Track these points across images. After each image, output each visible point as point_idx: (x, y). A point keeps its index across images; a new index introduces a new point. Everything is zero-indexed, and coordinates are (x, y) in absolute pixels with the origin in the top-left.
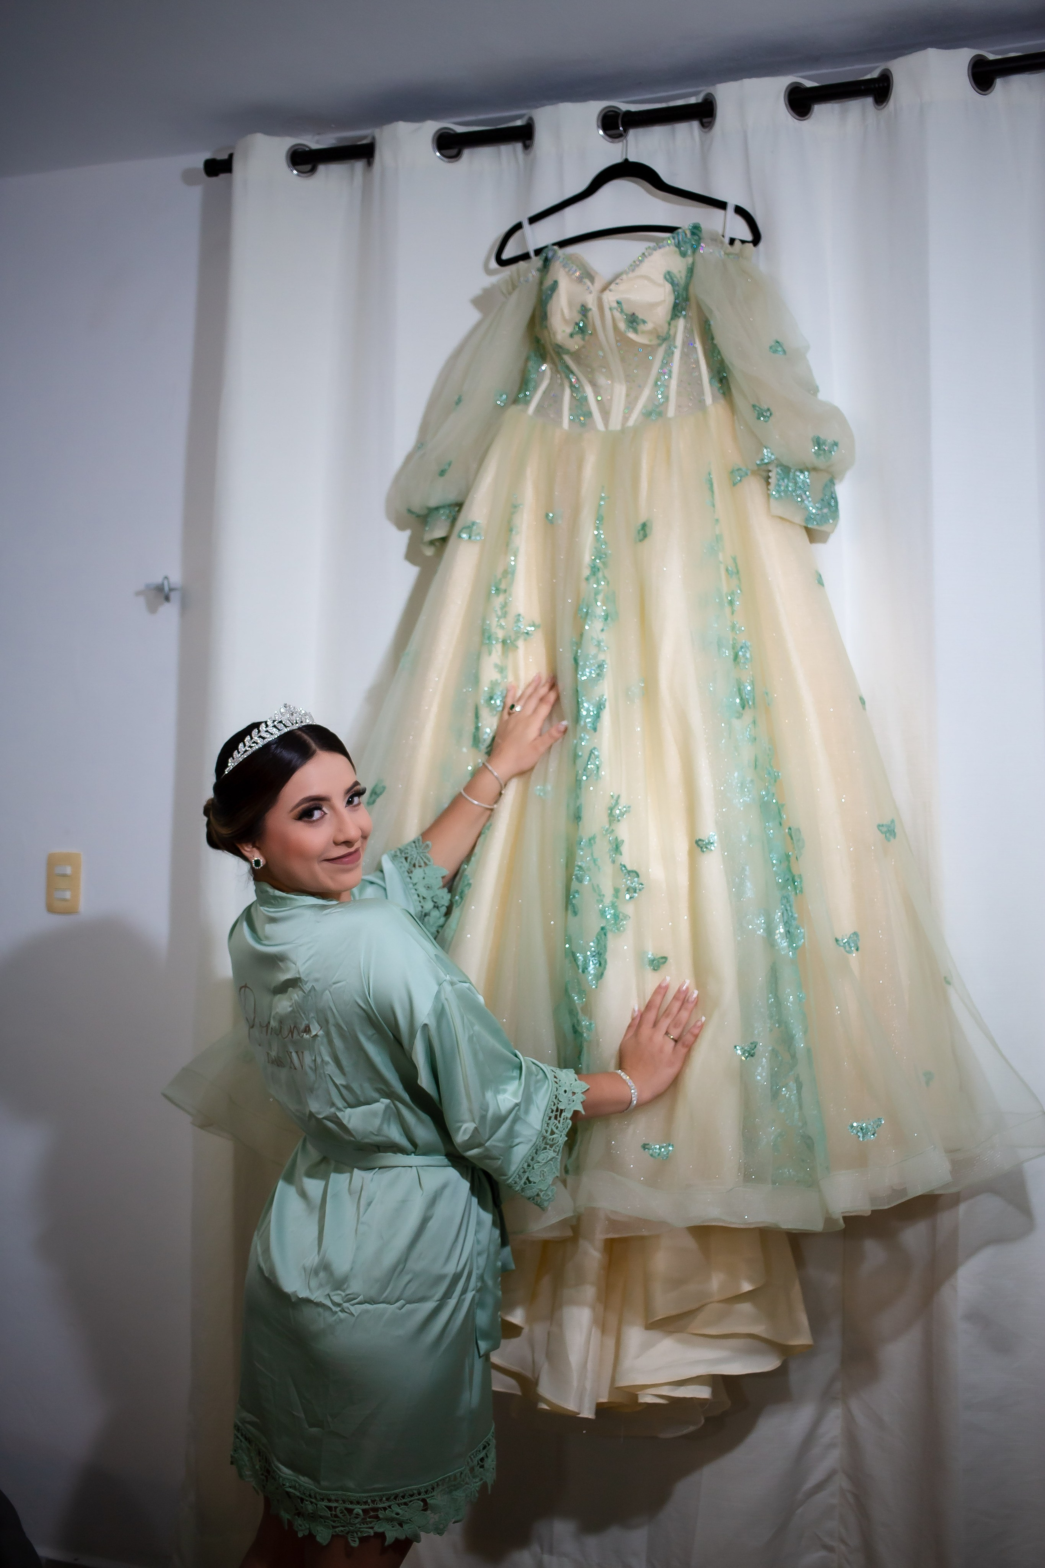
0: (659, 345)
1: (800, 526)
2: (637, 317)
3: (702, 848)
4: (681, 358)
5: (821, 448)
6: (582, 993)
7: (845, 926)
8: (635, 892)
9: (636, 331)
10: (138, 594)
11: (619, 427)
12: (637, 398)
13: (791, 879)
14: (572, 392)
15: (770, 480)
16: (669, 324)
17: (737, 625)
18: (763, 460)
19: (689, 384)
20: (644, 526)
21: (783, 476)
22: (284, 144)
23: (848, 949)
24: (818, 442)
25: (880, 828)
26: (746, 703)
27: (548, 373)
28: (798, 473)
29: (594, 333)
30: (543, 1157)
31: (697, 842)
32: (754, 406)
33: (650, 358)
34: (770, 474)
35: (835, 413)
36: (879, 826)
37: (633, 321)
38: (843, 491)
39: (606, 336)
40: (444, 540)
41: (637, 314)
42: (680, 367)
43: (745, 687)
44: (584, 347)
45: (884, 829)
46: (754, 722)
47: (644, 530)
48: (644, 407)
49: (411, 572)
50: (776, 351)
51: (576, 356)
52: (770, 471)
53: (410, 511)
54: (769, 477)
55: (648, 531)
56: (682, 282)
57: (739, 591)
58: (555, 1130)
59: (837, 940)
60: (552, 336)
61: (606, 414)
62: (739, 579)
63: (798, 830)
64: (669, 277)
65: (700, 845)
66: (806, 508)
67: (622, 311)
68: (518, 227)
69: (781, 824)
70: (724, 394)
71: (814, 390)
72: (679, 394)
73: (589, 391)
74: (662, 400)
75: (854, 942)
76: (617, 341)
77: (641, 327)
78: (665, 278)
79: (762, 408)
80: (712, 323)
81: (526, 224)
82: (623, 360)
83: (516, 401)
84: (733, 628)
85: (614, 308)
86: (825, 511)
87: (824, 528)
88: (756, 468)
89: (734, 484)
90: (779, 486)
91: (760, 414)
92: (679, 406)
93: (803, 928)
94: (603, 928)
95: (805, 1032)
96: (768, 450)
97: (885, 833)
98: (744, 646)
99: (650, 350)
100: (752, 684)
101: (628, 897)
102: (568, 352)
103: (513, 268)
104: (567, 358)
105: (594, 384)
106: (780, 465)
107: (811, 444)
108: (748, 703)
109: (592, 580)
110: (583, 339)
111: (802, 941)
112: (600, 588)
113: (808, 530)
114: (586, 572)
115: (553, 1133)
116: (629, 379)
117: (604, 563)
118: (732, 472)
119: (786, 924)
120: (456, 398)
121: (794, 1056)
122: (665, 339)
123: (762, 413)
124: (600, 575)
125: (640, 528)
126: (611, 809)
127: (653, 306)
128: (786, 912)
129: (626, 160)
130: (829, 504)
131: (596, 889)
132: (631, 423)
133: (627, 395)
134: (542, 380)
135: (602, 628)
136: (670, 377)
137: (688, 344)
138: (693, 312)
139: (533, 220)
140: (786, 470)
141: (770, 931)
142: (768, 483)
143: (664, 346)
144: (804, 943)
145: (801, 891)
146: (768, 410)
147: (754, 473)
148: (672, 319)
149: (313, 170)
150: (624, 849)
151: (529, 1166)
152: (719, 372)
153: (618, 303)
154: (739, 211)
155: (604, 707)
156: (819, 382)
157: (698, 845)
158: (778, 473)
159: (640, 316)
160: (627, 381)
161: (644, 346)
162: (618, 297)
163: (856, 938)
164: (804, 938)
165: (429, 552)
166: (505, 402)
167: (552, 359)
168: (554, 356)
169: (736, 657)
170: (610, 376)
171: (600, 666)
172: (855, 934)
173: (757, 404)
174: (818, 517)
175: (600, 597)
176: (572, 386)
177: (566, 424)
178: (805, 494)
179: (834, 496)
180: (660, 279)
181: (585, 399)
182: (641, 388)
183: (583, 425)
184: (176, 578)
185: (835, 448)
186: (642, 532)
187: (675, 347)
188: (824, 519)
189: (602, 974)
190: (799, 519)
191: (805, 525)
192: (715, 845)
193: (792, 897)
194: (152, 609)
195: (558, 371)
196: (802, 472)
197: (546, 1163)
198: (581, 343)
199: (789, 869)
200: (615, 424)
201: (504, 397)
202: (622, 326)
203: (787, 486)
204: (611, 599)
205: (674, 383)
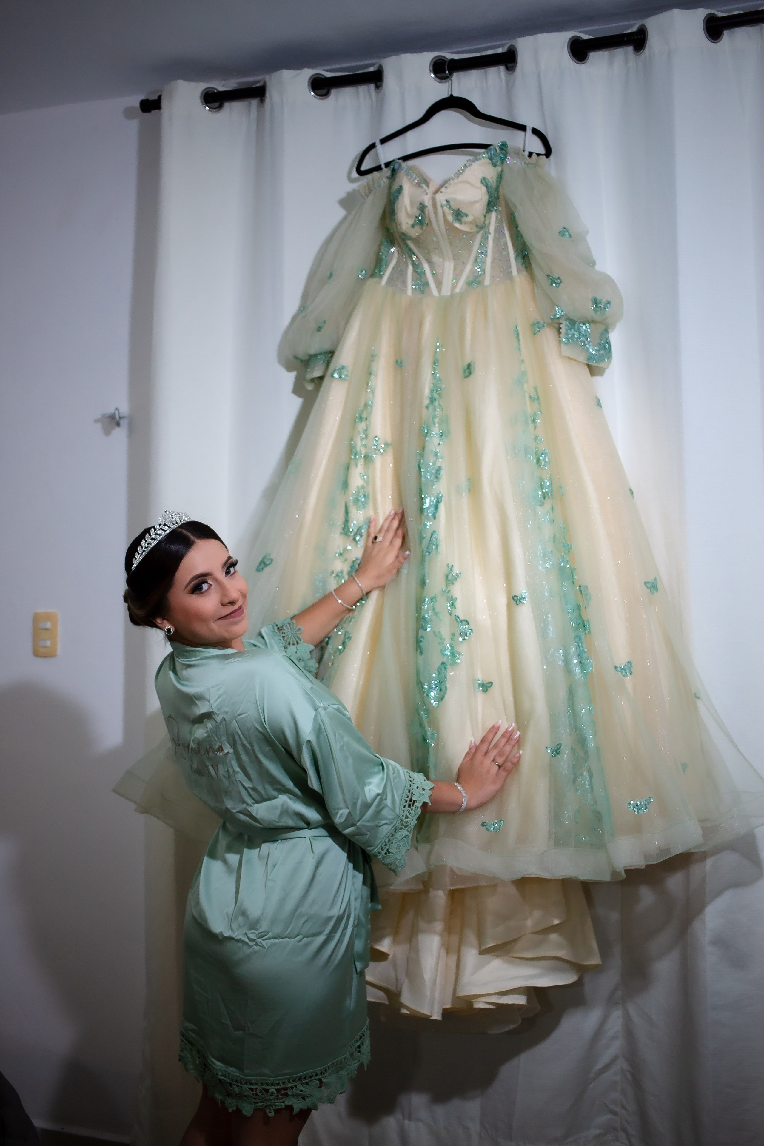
0: (478, 232)
1: (584, 363)
2: (461, 211)
3: (516, 602)
4: (494, 241)
5: (598, 306)
6: (427, 711)
7: (622, 657)
8: (466, 636)
9: (460, 222)
10: (96, 421)
11: (449, 293)
12: (462, 271)
13: (581, 623)
14: (414, 267)
15: (561, 330)
16: (485, 216)
17: (539, 438)
18: (555, 315)
19: (500, 260)
20: (469, 366)
21: (570, 327)
22: (199, 88)
23: (624, 673)
24: (596, 302)
25: (647, 584)
26: (546, 494)
27: (396, 254)
28: (581, 325)
29: (430, 224)
31: (513, 598)
32: (548, 276)
33: (471, 242)
34: (561, 326)
35: (608, 280)
36: (646, 583)
37: (458, 214)
38: (615, 337)
39: (438, 226)
40: (321, 378)
41: (461, 209)
42: (493, 249)
43: (545, 483)
44: (422, 234)
45: (649, 585)
46: (552, 508)
47: (469, 370)
48: (467, 278)
49: (297, 402)
50: (563, 235)
51: (417, 241)
52: (561, 324)
53: (295, 357)
54: (560, 328)
55: (472, 370)
56: (494, 186)
57: (539, 413)
59: (616, 667)
60: (398, 227)
61: (439, 284)
62: (539, 404)
63: (586, 587)
64: (484, 182)
65: (515, 600)
66: (587, 350)
67: (450, 207)
68: (373, 146)
69: (573, 583)
70: (526, 267)
71: (593, 264)
72: (492, 268)
74: (480, 273)
75: (628, 669)
76: (447, 230)
77: (465, 219)
78: (481, 182)
79: (554, 277)
80: (516, 214)
81: (378, 144)
82: (451, 244)
83: (372, 275)
84: (536, 439)
85: (444, 205)
86: (602, 352)
87: (601, 365)
88: (550, 321)
89: (535, 334)
90: (568, 334)
91: (553, 281)
92: (493, 277)
93: (592, 659)
94: (443, 663)
95: (595, 735)
96: (559, 308)
97: (650, 588)
98: (544, 452)
99: (471, 236)
100: (551, 480)
101: (461, 639)
102: (410, 238)
103: (369, 177)
104: (409, 243)
105: (430, 262)
106: (568, 319)
107: (590, 303)
108: (548, 495)
109: (431, 408)
110: (422, 229)
111: (591, 668)
112: (437, 413)
113: (589, 367)
114: (426, 402)
116: (456, 257)
117: (439, 395)
118: (533, 324)
119: (579, 656)
120: (328, 274)
121: (586, 753)
122: (482, 228)
123: (555, 281)
124: (436, 403)
125: (466, 367)
126: (447, 577)
128: (578, 647)
129: (452, 95)
130: (605, 347)
131: (437, 634)
132: (458, 290)
133: (455, 270)
134: (391, 260)
135: (438, 443)
136: (486, 255)
137: (499, 230)
138: (502, 208)
139: (384, 141)
140: (573, 323)
141: (567, 662)
142: (560, 333)
143: (481, 233)
144: (592, 670)
145: (589, 632)
146: (559, 278)
147: (549, 325)
148: (487, 213)
149: (220, 107)
150: (458, 604)
152: (522, 251)
153: (447, 201)
154: (535, 132)
155: (441, 501)
156: (596, 256)
157: (514, 600)
158: (566, 325)
159: (464, 211)
160: (454, 259)
161: (467, 233)
162: (447, 197)
163: (630, 666)
164: (592, 667)
165: (310, 387)
166: (365, 275)
167: (398, 243)
168: (400, 241)
169: (538, 461)
170: (442, 256)
171: (438, 470)
172: (629, 662)
173: (551, 275)
174: (596, 357)
175: (436, 420)
176: (413, 263)
177: (409, 292)
178: (587, 340)
179: (608, 341)
181: (424, 272)
182: (464, 263)
183: (422, 292)
184: (124, 409)
185: (609, 306)
186: (467, 371)
187: (489, 234)
188: (601, 359)
189: (444, 697)
190: (582, 359)
191: (587, 363)
192: (527, 599)
193: (583, 638)
194: (107, 432)
195: (403, 253)
196: (584, 324)
198: (420, 231)
199: (580, 615)
200: (446, 291)
201: (364, 272)
202: (450, 218)
203: (573, 334)
204: (445, 421)
205: (489, 260)
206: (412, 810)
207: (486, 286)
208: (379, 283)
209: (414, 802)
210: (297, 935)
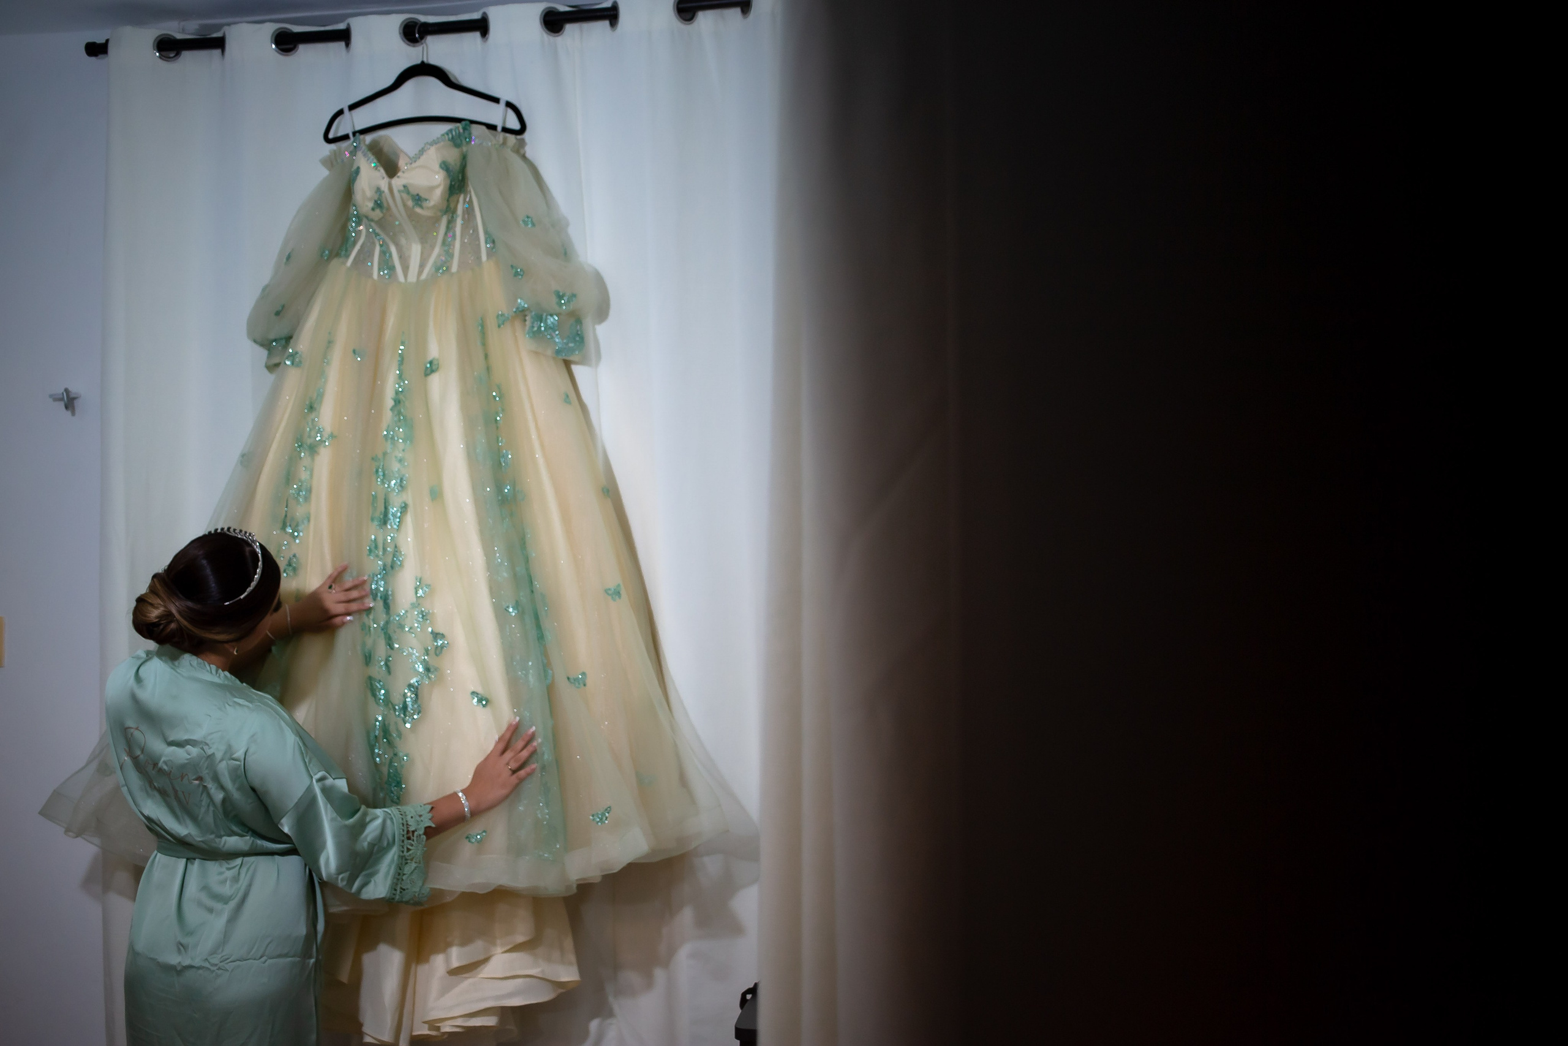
9: (421, 207)
12: (429, 255)
22: (149, 35)
28: (549, 317)
29: (389, 209)
30: (407, 869)
37: (418, 200)
41: (420, 194)
44: (383, 218)
48: (435, 262)
59: (568, 678)
61: (406, 269)
64: (445, 166)
68: (340, 113)
69: (532, 592)
77: (425, 204)
78: (441, 167)
81: (346, 110)
83: (338, 255)
90: (533, 327)
91: (516, 274)
99: (436, 220)
105: (397, 245)
116: (423, 240)
127: (431, 189)
129: (423, 62)
132: (424, 276)
133: (422, 253)
139: (352, 107)
149: (178, 54)
151: (398, 879)
154: (509, 105)
180: (437, 167)
182: (433, 247)
185: (574, 299)
190: (549, 352)
200: (412, 277)
202: (410, 203)
206: (413, 841)
207: (453, 274)
208: (344, 263)
209: (413, 832)
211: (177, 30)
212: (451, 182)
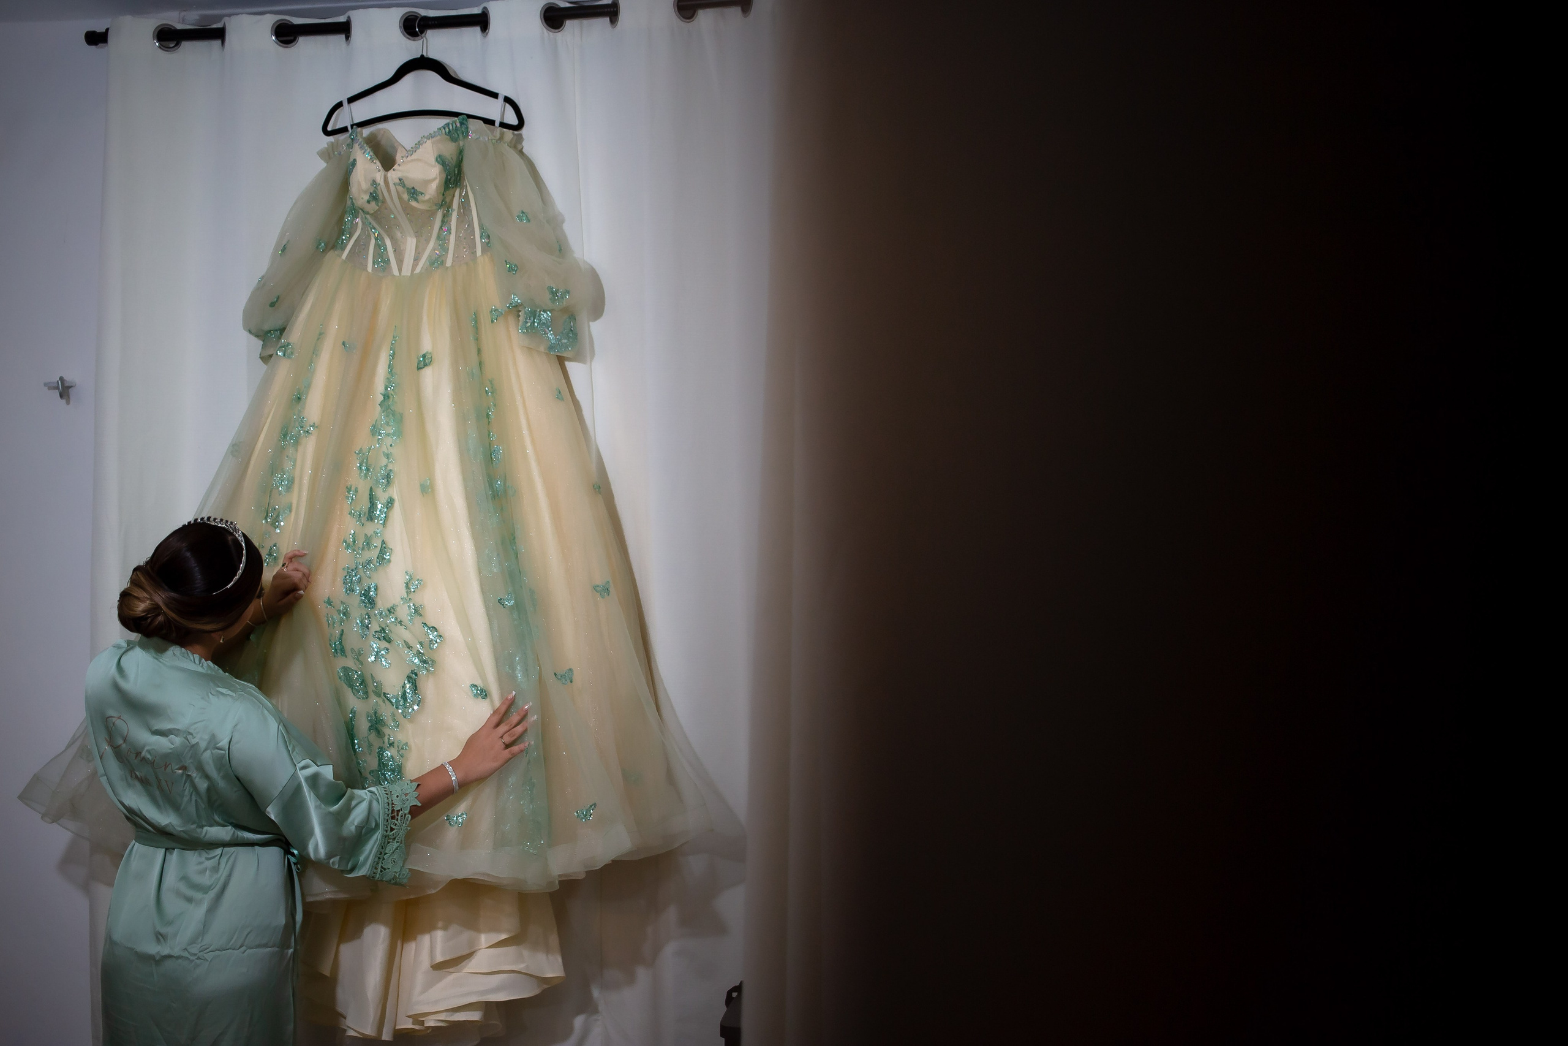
12: (424, 250)
22: (149, 24)
37: (414, 193)
41: (416, 188)
48: (430, 256)
52: (520, 311)
56: (454, 162)
58: (393, 827)
64: (441, 160)
68: (339, 105)
72: (456, 246)
73: (388, 242)
77: (420, 198)
81: (345, 103)
83: (334, 247)
90: (527, 323)
99: (433, 214)
105: (392, 238)
110: (378, 205)
115: (392, 829)
116: (418, 234)
127: (427, 182)
129: (422, 56)
139: (352, 100)
148: (445, 191)
149: (178, 44)
153: (400, 180)
154: (507, 100)
159: (418, 190)
178: (548, 329)
180: (433, 160)
182: (428, 241)
196: (545, 311)
197: (393, 852)
200: (407, 271)
206: (397, 820)
207: (447, 268)
208: (340, 256)
209: (398, 811)
210: (241, 947)
211: (177, 20)
212: (447, 176)
